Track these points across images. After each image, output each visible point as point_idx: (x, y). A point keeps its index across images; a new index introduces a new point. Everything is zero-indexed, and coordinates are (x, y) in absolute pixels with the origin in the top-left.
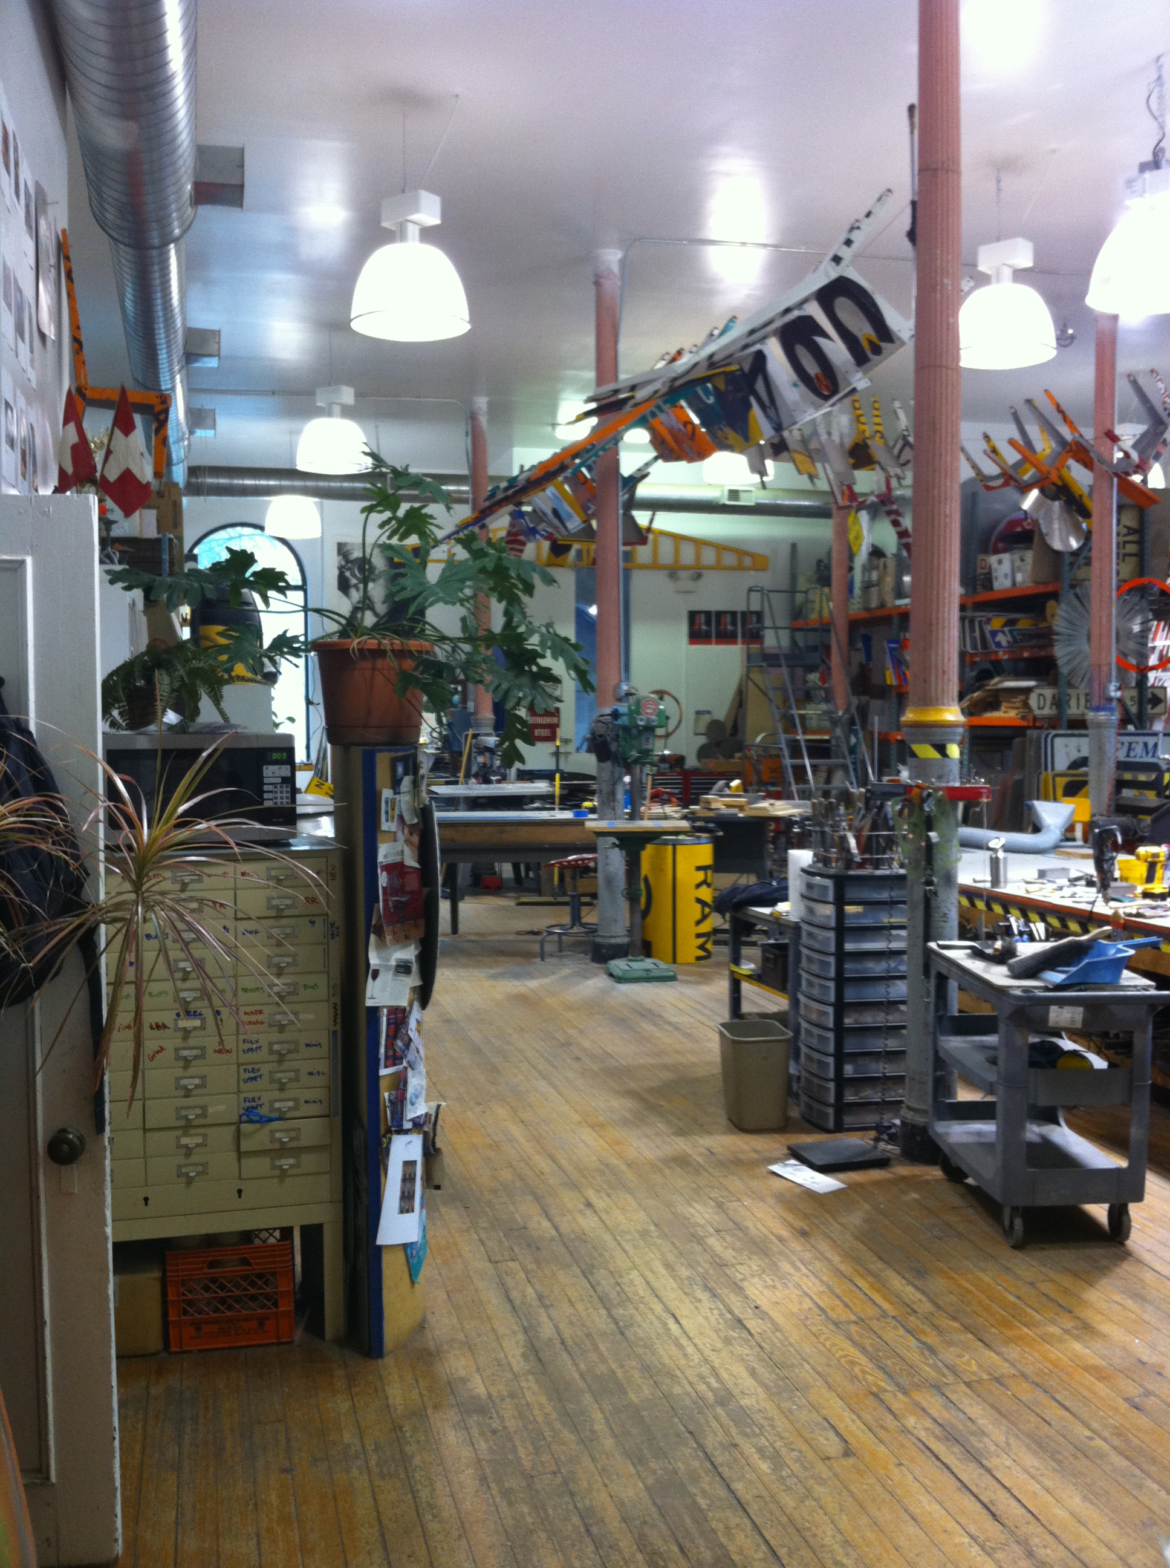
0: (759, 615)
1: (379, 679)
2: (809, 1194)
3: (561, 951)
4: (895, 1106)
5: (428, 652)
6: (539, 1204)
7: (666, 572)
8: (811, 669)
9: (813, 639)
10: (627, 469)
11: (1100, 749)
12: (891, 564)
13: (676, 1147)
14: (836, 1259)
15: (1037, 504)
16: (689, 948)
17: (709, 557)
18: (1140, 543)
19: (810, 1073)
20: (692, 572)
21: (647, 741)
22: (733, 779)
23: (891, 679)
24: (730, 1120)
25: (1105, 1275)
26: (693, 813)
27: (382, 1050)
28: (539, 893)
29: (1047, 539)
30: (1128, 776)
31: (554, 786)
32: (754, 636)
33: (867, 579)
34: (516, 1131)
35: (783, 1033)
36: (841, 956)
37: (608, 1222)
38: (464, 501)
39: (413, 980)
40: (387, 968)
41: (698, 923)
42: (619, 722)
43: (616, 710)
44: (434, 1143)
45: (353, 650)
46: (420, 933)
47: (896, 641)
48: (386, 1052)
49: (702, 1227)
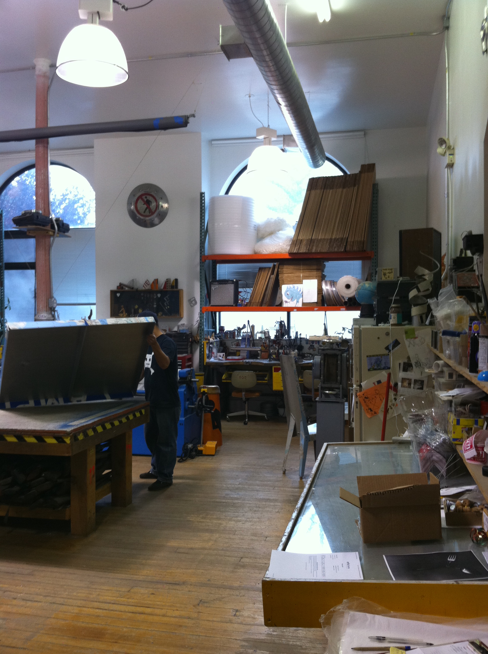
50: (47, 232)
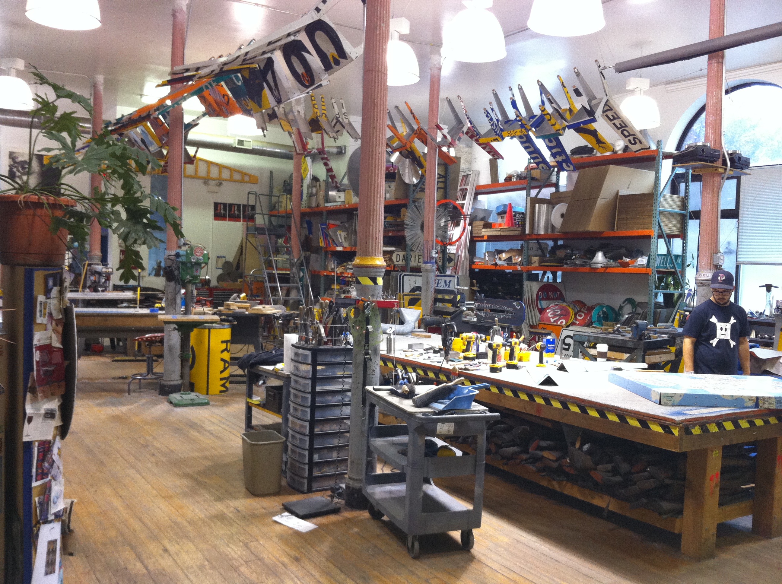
0: (253, 208)
1: (37, 220)
2: (297, 533)
3: (140, 389)
4: (341, 476)
5: (72, 206)
6: (135, 552)
7: (203, 181)
8: (279, 236)
9: (281, 221)
10: (187, 119)
11: (427, 282)
12: (323, 185)
13: (216, 508)
14: (317, 574)
15: (398, 160)
16: (216, 386)
17: (226, 174)
18: (445, 183)
19: (295, 460)
20: (217, 181)
21: (197, 271)
22: (241, 293)
23: (322, 243)
24: (247, 489)
25: (464, 571)
26: (220, 311)
27: (34, 470)
28: (126, 355)
29: (402, 177)
30: (440, 296)
31: (137, 294)
32: (252, 218)
33: (310, 192)
34: (117, 503)
35: (279, 438)
36: (314, 393)
37: (178, 561)
38: (88, 133)
39: (57, 422)
40: (39, 415)
41: (222, 372)
42: (180, 259)
43: (178, 253)
44: (69, 526)
45: (20, 201)
46: (62, 391)
47: (325, 225)
48: (37, 471)
49: (236, 560)
50: (716, 170)
